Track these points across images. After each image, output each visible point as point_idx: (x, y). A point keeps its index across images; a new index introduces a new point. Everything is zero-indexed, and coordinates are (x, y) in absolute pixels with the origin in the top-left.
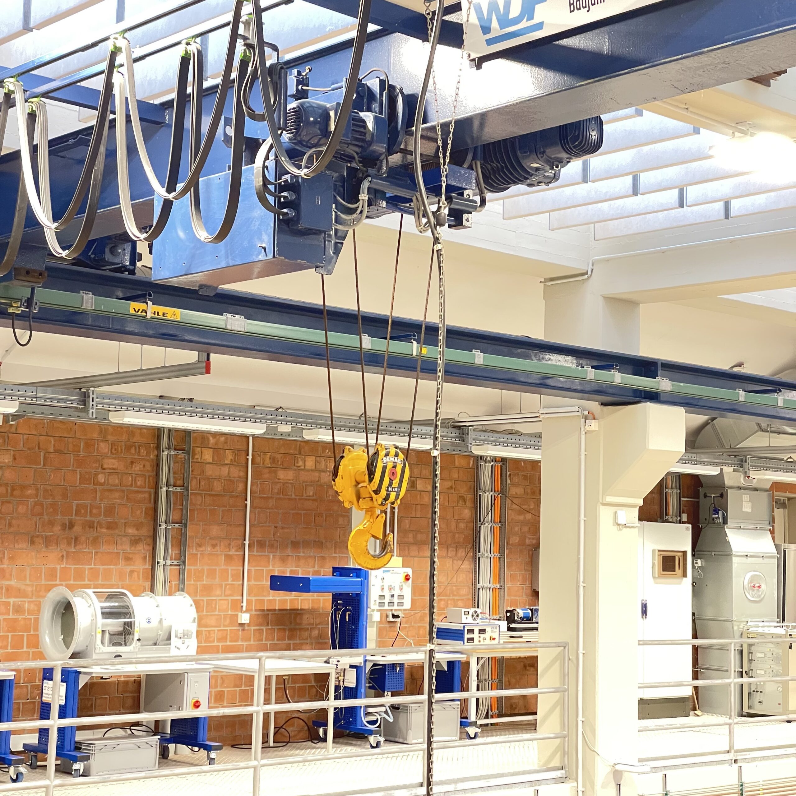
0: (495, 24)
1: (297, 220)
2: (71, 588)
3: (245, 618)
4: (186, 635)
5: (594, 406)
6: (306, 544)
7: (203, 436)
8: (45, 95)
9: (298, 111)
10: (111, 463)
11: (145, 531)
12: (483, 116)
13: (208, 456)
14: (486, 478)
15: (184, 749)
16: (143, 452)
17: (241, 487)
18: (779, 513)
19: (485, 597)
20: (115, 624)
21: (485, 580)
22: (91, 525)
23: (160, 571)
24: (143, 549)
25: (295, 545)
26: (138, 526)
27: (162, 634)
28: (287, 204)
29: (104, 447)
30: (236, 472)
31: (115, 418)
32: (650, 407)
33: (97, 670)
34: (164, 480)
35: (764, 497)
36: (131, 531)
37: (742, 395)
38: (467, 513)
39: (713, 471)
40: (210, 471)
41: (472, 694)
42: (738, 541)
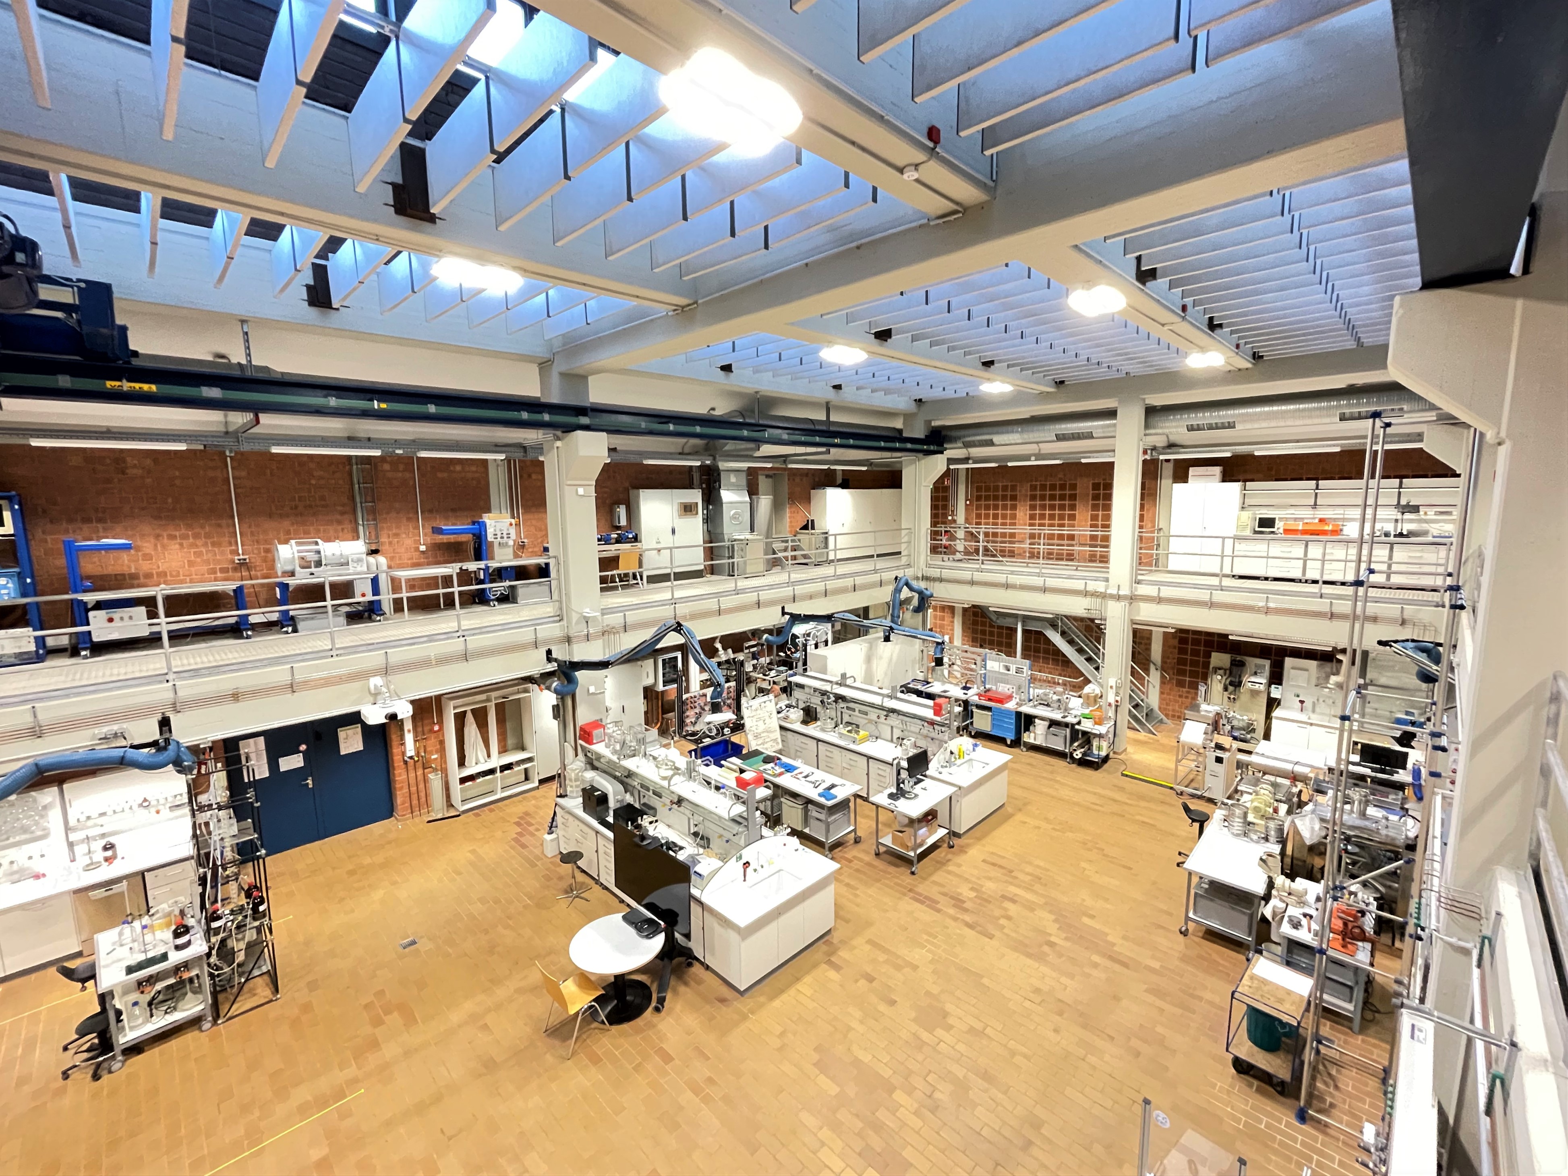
3: (423, 548)
4: (360, 560)
6: (460, 509)
10: (317, 473)
11: (349, 508)
13: (387, 467)
16: (341, 466)
17: (411, 483)
18: (755, 482)
22: (310, 507)
23: (361, 528)
24: (349, 517)
25: (453, 510)
26: (343, 505)
27: (342, 561)
29: (313, 465)
30: (407, 475)
32: (579, 433)
34: (355, 481)
35: (743, 476)
36: (339, 508)
39: (710, 463)
40: (389, 475)
42: (726, 495)
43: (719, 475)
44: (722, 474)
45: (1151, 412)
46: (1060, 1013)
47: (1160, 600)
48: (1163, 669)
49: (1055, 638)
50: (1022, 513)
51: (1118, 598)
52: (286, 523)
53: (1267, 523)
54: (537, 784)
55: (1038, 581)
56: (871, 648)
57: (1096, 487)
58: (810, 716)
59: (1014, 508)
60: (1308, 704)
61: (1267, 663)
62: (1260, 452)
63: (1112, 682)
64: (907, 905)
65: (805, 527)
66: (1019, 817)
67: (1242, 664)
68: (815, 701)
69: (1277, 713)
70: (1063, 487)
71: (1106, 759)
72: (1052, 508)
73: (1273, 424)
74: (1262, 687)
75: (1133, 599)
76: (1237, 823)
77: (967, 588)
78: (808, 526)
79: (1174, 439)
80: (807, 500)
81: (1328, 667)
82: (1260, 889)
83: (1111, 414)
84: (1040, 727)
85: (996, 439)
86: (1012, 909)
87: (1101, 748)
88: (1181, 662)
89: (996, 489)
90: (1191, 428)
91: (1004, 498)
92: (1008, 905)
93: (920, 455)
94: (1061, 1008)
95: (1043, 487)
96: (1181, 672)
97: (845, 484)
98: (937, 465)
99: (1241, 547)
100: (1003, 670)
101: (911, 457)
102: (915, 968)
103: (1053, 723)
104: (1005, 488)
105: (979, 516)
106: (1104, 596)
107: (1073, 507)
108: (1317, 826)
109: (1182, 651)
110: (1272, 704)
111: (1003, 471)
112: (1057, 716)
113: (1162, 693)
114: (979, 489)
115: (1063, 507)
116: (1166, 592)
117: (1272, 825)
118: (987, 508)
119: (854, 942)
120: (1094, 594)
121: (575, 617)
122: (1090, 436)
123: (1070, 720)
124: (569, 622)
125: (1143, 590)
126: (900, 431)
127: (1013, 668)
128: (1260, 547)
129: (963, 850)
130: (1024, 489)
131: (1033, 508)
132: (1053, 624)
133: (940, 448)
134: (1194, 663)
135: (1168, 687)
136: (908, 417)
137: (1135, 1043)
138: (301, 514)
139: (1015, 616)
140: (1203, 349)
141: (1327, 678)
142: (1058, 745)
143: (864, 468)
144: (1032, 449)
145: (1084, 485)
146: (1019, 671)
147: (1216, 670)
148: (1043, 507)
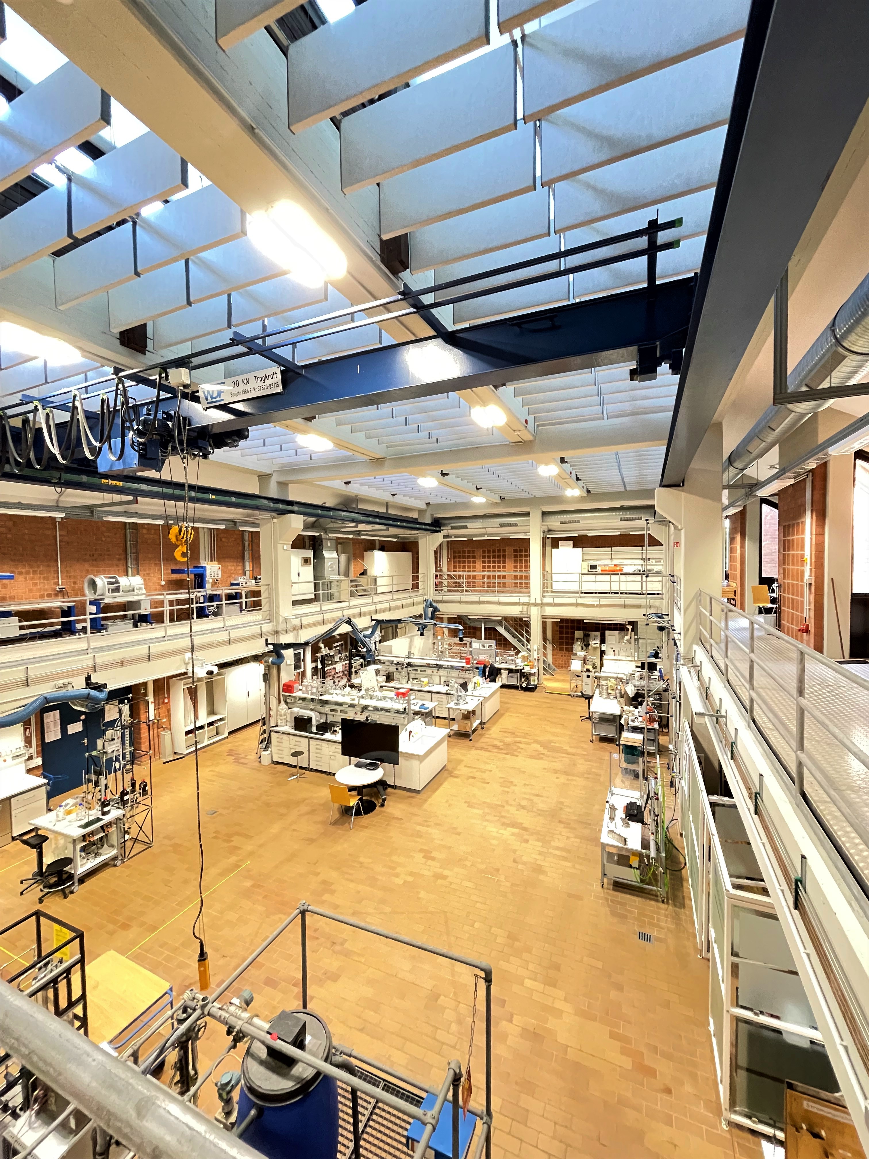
0: (209, 398)
1: (146, 454)
2: (95, 576)
3: (163, 583)
4: (140, 589)
5: (275, 514)
7: (143, 525)
8: (53, 407)
9: (144, 420)
10: (106, 534)
11: (123, 556)
12: (212, 425)
13: (145, 531)
14: (246, 537)
15: (144, 624)
16: (120, 530)
17: (158, 541)
18: (339, 546)
19: (247, 573)
20: (112, 587)
21: (247, 568)
22: (101, 555)
23: (130, 570)
24: (123, 562)
26: (120, 555)
27: (131, 588)
28: (142, 449)
29: (104, 529)
30: (156, 537)
31: (105, 519)
32: (292, 515)
33: (107, 601)
34: (128, 539)
35: (334, 542)
36: (117, 556)
37: (320, 512)
38: (240, 548)
39: (317, 534)
40: (146, 536)
41: (244, 600)
42: (326, 554)
43: (322, 541)
44: (324, 541)
45: (544, 514)
46: (556, 773)
47: (555, 605)
48: (553, 642)
49: (502, 630)
50: (479, 565)
51: (535, 604)
52: (87, 566)
53: (594, 567)
54: (226, 735)
55: (495, 599)
56: (411, 641)
57: (515, 551)
58: (389, 678)
59: (474, 562)
60: (616, 652)
61: (598, 634)
62: (590, 534)
63: (535, 647)
64: (474, 752)
65: (362, 574)
66: (507, 714)
67: (588, 635)
68: (392, 669)
69: (605, 657)
70: (499, 551)
71: (536, 687)
72: (494, 562)
73: (595, 521)
74: (598, 645)
75: (542, 605)
76: (605, 695)
77: (458, 605)
78: (364, 573)
79: (551, 528)
80: (362, 558)
81: (623, 633)
82: (618, 712)
83: (527, 514)
84: (504, 673)
85: (469, 525)
86: (521, 746)
87: (534, 681)
88: (561, 638)
89: (464, 552)
90: (562, 523)
91: (469, 557)
92: (518, 744)
93: (429, 533)
94: (556, 771)
95: (489, 551)
96: (561, 644)
97: (382, 549)
98: (439, 538)
99: (585, 578)
100: (482, 648)
101: (424, 533)
102: (491, 771)
103: (511, 671)
104: (469, 552)
105: (455, 567)
106: (528, 604)
107: (504, 562)
108: (633, 688)
109: (561, 633)
110: (603, 653)
111: (470, 542)
112: (512, 667)
113: (553, 655)
114: (454, 552)
115: (499, 562)
116: (557, 600)
117: (618, 691)
118: (459, 562)
119: (458, 768)
120: (524, 604)
121: (281, 619)
122: (516, 525)
123: (518, 668)
124: (278, 622)
125: (546, 600)
126: (417, 519)
127: (487, 645)
128: (592, 578)
129: (488, 729)
130: (479, 553)
131: (484, 562)
132: (500, 623)
133: (438, 529)
134: (567, 638)
135: (555, 652)
136: (421, 512)
137: (586, 776)
138: (96, 560)
139: (480, 621)
140: (572, 488)
141: (623, 638)
142: (514, 682)
143: (395, 540)
144: (482, 531)
145: (509, 551)
146: (490, 647)
147: (577, 639)
148: (489, 562)
